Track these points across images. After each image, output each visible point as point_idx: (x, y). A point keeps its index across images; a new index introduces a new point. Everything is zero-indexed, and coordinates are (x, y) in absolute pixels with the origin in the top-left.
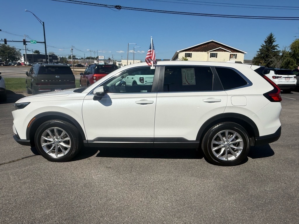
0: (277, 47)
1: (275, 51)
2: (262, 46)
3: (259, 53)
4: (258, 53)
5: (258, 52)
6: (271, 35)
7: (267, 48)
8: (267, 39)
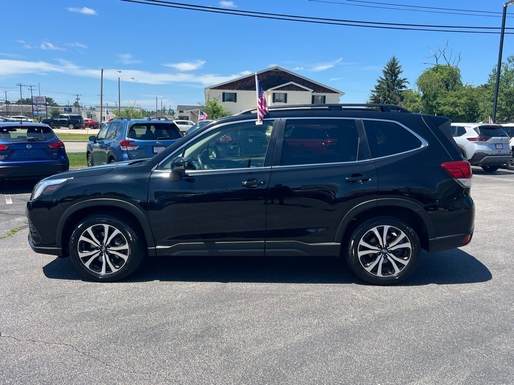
0: (406, 82)
1: (402, 90)
2: (379, 81)
3: (376, 94)
4: (373, 95)
5: (373, 91)
6: (394, 60)
7: (387, 85)
8: (387, 68)
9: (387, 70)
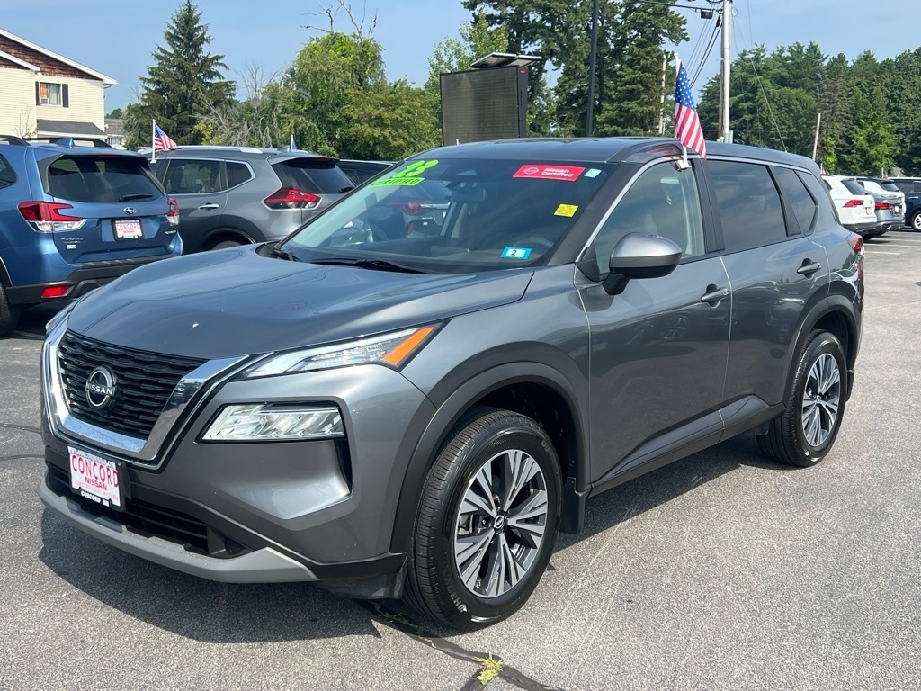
0: (220, 64)
1: (213, 82)
2: (158, 57)
3: (152, 87)
4: (146, 88)
5: (144, 80)
7: (180, 67)
8: (176, 28)
9: (175, 31)
